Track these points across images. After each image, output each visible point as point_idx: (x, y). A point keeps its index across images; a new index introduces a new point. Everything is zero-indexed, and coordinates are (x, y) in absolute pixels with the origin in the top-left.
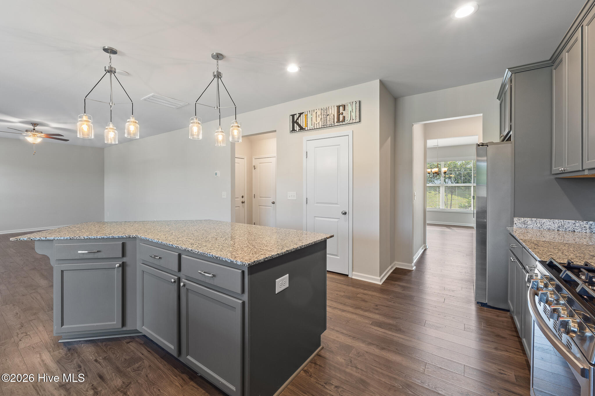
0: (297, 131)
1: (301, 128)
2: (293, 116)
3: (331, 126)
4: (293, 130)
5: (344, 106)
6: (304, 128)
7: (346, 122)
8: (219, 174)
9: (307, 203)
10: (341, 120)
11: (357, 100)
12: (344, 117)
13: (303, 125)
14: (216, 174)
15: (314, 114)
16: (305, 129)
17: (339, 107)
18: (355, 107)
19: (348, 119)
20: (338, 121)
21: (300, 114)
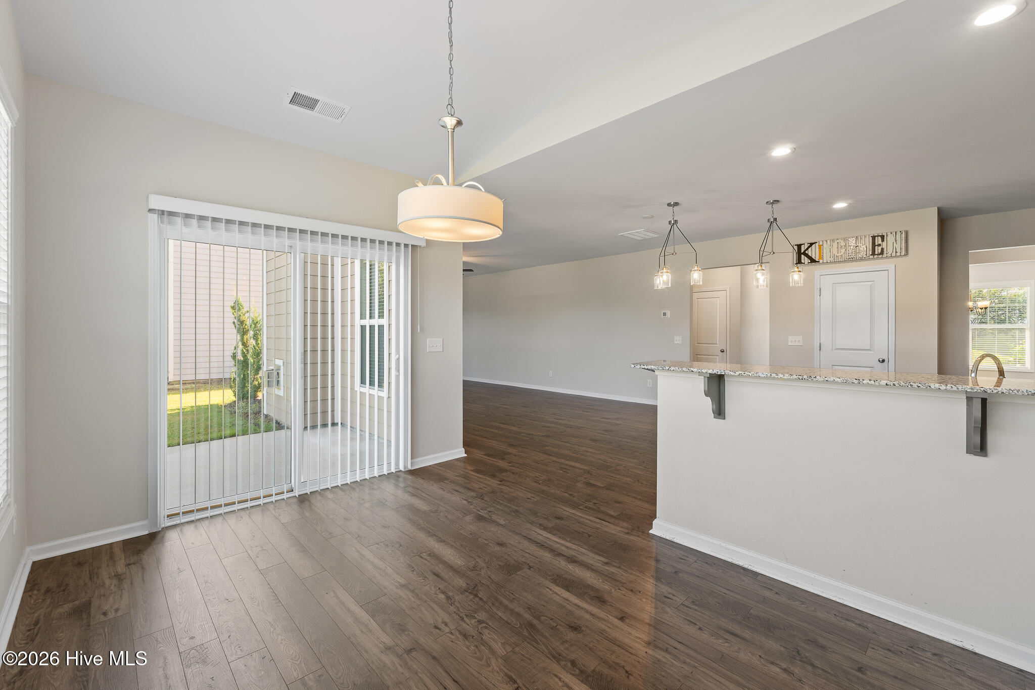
0: (806, 263)
1: (813, 261)
2: (799, 246)
3: (861, 259)
4: (799, 262)
5: (883, 237)
6: (817, 260)
7: (885, 255)
8: (668, 315)
9: (820, 350)
10: (876, 253)
11: (903, 229)
12: (882, 249)
13: (815, 257)
14: (665, 314)
15: (835, 245)
16: (819, 262)
17: (874, 238)
18: (901, 238)
19: (889, 251)
20: (873, 254)
21: (811, 244)
